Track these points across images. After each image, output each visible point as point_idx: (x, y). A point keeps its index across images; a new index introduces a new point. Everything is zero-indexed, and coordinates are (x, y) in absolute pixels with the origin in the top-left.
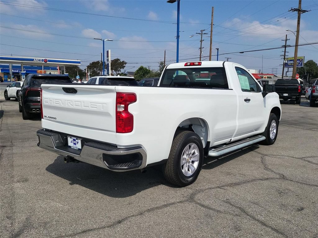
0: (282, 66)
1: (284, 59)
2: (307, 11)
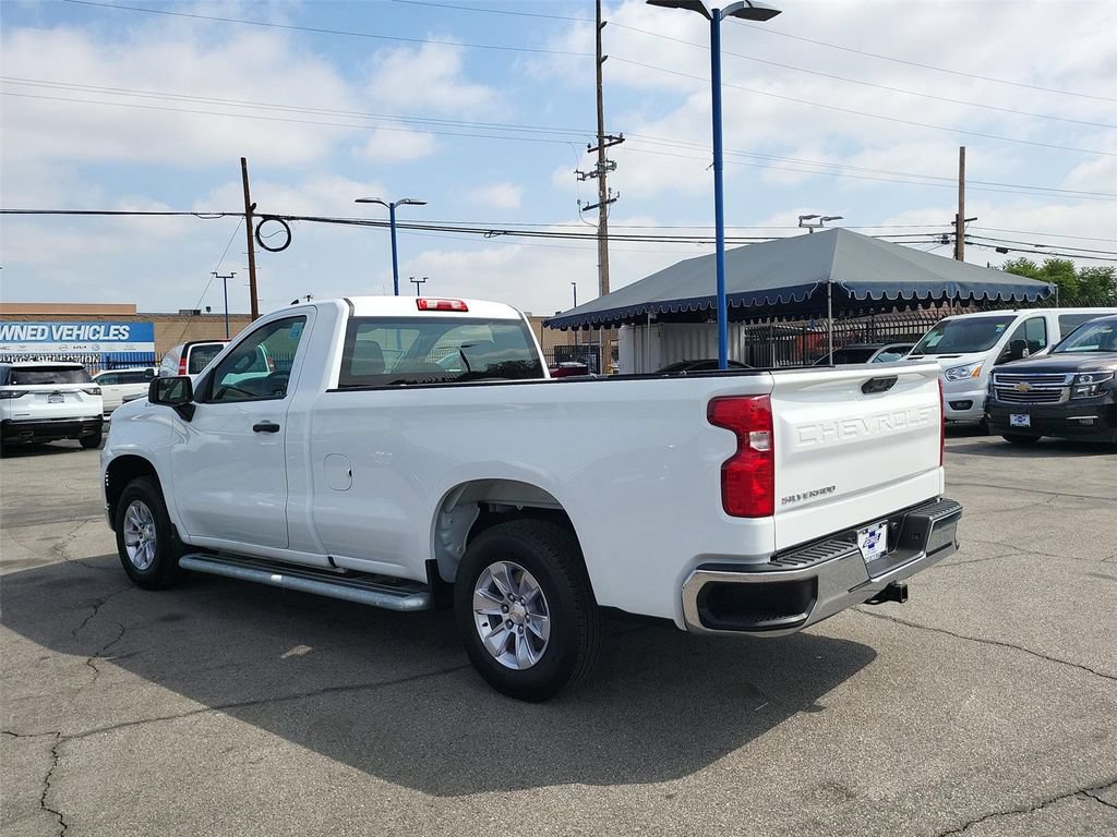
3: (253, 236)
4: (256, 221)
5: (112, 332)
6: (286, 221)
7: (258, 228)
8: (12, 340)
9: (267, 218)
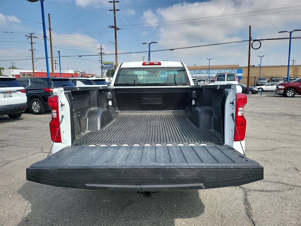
0: (101, 68)
1: (102, 63)
2: (120, 29)
3: (250, 46)
4: (252, 42)
5: (233, 71)
6: (260, 41)
7: (252, 44)
8: (213, 73)
9: (255, 40)
